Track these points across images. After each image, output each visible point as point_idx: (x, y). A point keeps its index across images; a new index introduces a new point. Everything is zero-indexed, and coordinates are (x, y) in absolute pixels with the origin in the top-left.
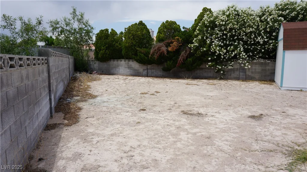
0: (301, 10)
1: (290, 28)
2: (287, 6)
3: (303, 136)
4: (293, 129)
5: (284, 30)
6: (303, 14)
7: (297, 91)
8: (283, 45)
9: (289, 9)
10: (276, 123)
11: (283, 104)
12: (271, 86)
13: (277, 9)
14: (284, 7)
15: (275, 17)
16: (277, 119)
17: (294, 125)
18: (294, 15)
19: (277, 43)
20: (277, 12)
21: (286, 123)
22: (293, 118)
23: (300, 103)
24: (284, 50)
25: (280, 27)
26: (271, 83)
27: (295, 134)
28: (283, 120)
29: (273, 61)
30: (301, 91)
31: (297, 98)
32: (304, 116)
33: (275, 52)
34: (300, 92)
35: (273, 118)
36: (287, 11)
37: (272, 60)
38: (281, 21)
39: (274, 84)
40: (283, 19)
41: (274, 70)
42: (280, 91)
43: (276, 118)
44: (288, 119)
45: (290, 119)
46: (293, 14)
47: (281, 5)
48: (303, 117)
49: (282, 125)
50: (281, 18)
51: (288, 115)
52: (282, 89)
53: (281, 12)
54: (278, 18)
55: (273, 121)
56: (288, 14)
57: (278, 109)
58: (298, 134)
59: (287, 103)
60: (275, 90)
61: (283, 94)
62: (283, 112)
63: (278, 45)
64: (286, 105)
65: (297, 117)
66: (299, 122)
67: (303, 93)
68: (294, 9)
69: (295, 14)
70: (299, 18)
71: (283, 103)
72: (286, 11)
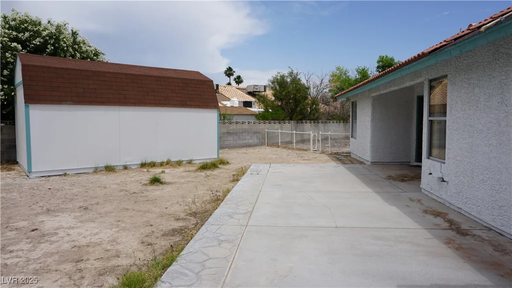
0: (49, 37)
1: (33, 64)
2: (26, 25)
3: (74, 280)
4: (54, 268)
5: (23, 66)
6: (53, 45)
7: (58, 177)
8: (25, 95)
9: (30, 31)
10: (16, 265)
11: (33, 209)
12: (10, 172)
13: (7, 26)
14: (20, 25)
15: (4, 41)
16: (20, 253)
17: (56, 257)
18: (38, 43)
19: (14, 90)
20: (7, 31)
21: (39, 259)
22: (53, 239)
23: (64, 200)
24: (25, 103)
25: (15, 61)
26: (9, 166)
27: (59, 283)
28: (34, 250)
29: (10, 123)
30: (65, 175)
31: (58, 190)
32: (73, 228)
33: (11, 108)
34: (64, 177)
35: (11, 252)
36: (27, 34)
37: (8, 122)
38: (15, 49)
39: (16, 167)
40: (19, 47)
41: (14, 140)
42: (27, 182)
43: (17, 251)
44: (42, 245)
45: (47, 244)
46: (37, 41)
47: (14, 20)
48: (71, 232)
49: (31, 267)
50: (14, 44)
51: (44, 235)
52: (32, 176)
53: (14, 33)
54: (9, 43)
55: (8, 262)
56: (29, 40)
57: (22, 224)
58: (65, 279)
59: (41, 204)
60: (18, 181)
61: (33, 186)
62: (33, 230)
63: (15, 94)
64: (39, 210)
65: (61, 233)
66: (66, 246)
67: (68, 179)
68: (37, 34)
69: (40, 42)
70: (48, 50)
71: (33, 207)
72: (24, 33)
